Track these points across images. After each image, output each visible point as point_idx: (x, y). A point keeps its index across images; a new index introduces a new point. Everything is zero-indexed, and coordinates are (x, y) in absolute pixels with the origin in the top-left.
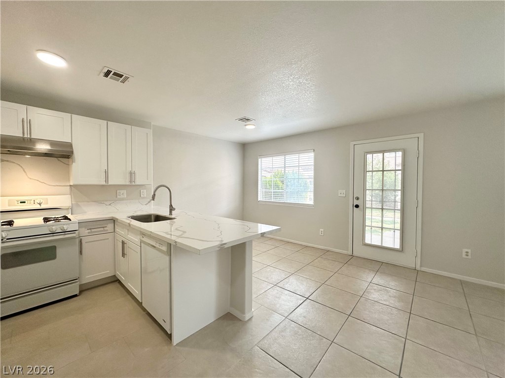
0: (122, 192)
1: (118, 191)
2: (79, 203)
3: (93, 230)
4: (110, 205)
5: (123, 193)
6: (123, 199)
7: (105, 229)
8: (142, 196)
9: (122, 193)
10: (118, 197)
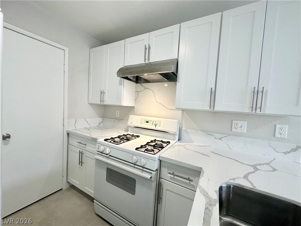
0: (240, 123)
1: (234, 122)
2: (187, 130)
3: (176, 177)
4: (220, 139)
5: (242, 126)
6: (240, 135)
7: (191, 183)
8: (277, 135)
9: (239, 125)
10: (233, 130)
